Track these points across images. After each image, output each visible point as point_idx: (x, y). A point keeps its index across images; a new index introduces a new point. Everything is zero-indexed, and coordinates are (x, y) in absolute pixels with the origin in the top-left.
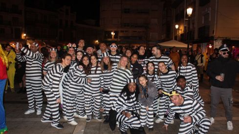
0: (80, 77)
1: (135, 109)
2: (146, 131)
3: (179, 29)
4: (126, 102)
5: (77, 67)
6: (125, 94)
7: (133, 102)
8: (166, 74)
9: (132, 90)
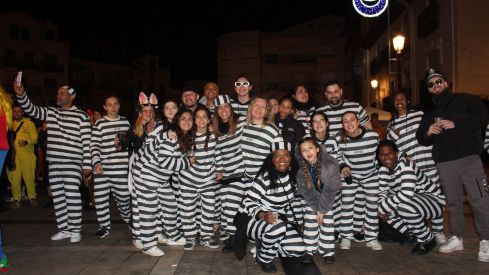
0: (172, 157)
1: (290, 213)
2: (317, 264)
3: (378, 88)
4: (269, 192)
5: (165, 134)
6: (266, 174)
7: (285, 193)
8: (359, 138)
9: (282, 166)
